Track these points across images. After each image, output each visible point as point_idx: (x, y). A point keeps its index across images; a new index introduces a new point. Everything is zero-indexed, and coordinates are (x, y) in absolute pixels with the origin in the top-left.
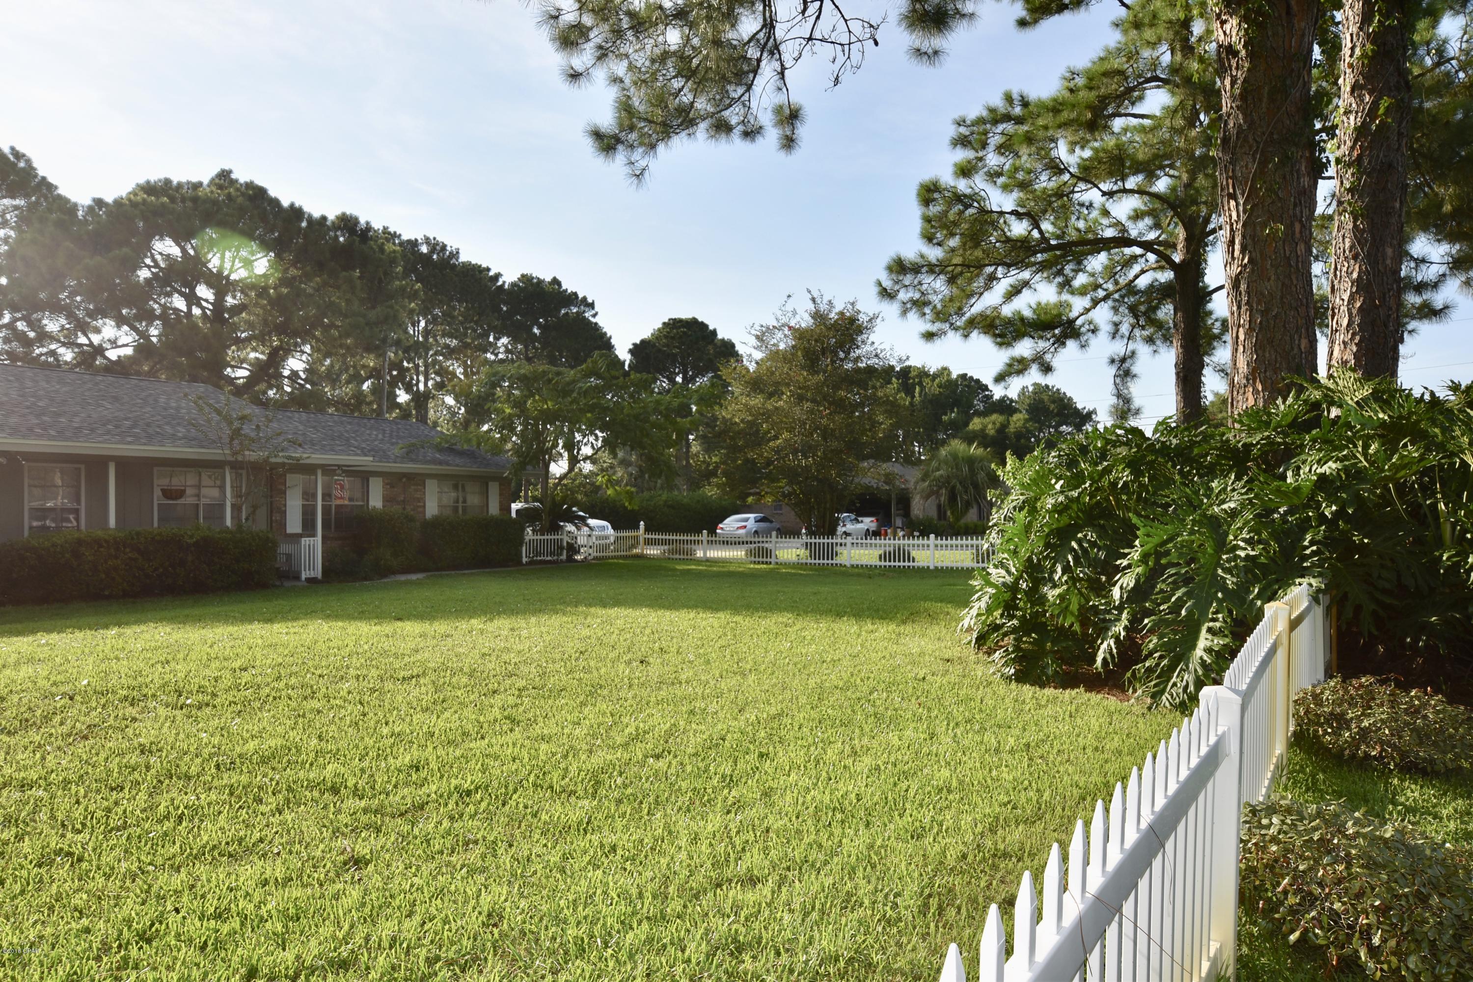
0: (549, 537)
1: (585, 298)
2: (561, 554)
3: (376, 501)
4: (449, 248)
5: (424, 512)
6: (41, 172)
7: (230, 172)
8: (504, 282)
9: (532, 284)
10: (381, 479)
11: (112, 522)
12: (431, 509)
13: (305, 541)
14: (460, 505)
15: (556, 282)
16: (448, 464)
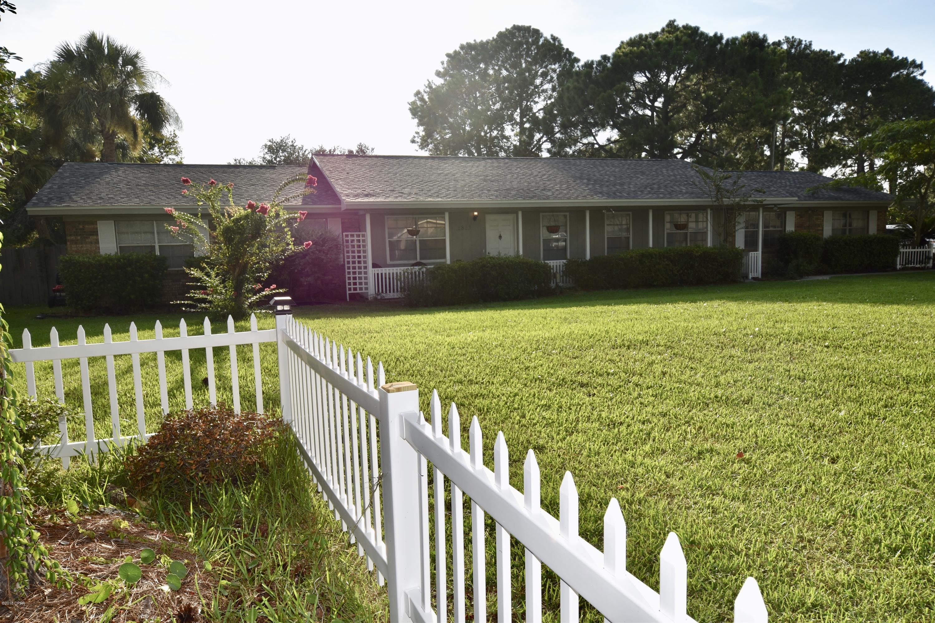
0: (919, 250)
1: (914, 61)
2: (928, 263)
3: (790, 227)
4: (804, 43)
5: (822, 234)
6: (565, 46)
7: (674, 21)
8: (845, 60)
9: (870, 58)
10: (794, 212)
11: (651, 245)
12: (827, 231)
13: (752, 254)
14: (848, 228)
15: (888, 52)
16: (841, 199)
